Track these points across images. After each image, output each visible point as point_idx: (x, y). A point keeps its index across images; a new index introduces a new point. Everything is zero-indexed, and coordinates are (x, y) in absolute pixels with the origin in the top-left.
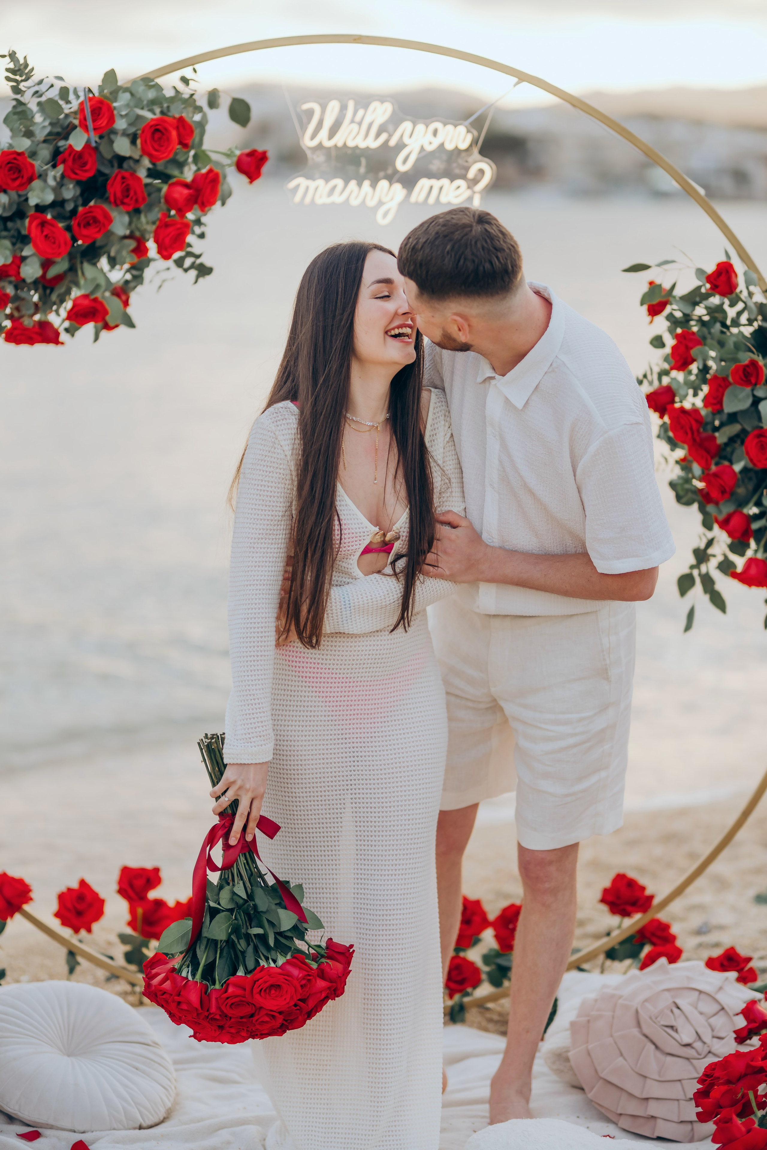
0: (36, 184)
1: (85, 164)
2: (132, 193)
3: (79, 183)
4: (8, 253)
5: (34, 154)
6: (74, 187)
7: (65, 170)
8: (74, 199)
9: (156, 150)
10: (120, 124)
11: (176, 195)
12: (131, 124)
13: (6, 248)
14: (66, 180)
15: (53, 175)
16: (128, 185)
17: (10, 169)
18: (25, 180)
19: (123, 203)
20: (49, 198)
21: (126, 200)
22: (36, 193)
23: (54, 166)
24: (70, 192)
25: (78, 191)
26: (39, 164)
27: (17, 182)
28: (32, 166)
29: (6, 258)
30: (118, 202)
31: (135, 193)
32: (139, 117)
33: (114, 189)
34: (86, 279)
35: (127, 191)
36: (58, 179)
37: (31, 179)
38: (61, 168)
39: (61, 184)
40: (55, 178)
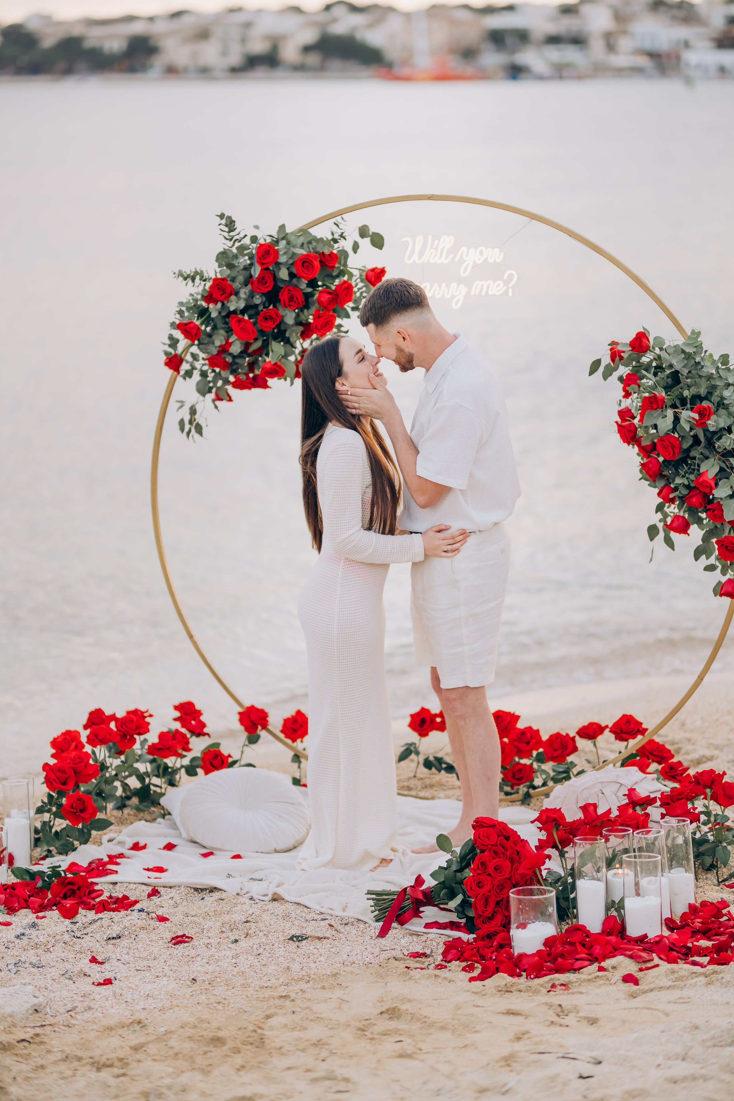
0: (233, 298)
1: (266, 283)
2: (295, 299)
3: (264, 294)
4: (222, 338)
5: (233, 280)
6: (261, 296)
7: (252, 287)
8: (264, 304)
9: (306, 274)
10: (282, 259)
11: (323, 299)
12: (291, 258)
13: (222, 335)
14: (255, 293)
15: (244, 292)
16: (292, 294)
17: (218, 289)
18: (227, 295)
19: (290, 306)
20: (242, 305)
21: (292, 303)
22: (234, 303)
23: (246, 285)
24: (258, 300)
25: (264, 299)
26: (236, 285)
27: (224, 296)
28: (231, 286)
29: (221, 341)
30: (287, 305)
31: (297, 299)
32: (294, 254)
33: (284, 296)
34: (272, 351)
35: (291, 299)
36: (248, 294)
37: (231, 294)
38: (249, 287)
39: (251, 296)
40: (245, 293)
